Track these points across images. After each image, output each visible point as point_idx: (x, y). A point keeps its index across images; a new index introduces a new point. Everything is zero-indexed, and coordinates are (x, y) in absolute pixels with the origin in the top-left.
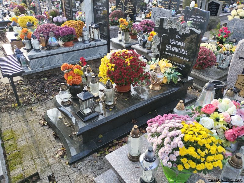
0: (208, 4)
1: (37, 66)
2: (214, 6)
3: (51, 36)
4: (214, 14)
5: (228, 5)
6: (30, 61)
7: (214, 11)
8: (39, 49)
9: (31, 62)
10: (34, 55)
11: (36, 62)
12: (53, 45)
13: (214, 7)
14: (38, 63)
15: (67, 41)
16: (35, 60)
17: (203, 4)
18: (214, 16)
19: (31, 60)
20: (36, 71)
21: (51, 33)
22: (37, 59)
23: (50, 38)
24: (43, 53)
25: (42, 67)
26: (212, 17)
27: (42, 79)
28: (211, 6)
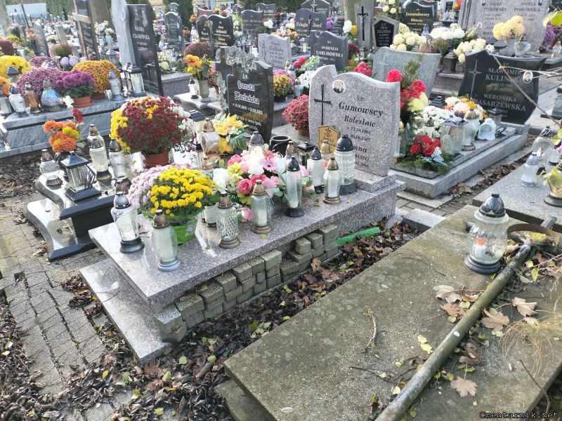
0: (375, 26)
1: (22, 143)
2: (385, 29)
3: (47, 88)
4: (386, 44)
6: (8, 133)
7: (386, 38)
8: (25, 112)
9: (10, 134)
10: (15, 122)
11: (20, 134)
12: (51, 104)
13: (385, 31)
14: (24, 137)
15: (79, 97)
16: (17, 131)
19: (10, 131)
20: (19, 150)
21: (46, 82)
22: (22, 129)
23: (44, 92)
24: (31, 119)
25: (32, 144)
26: (384, 50)
27: (32, 165)
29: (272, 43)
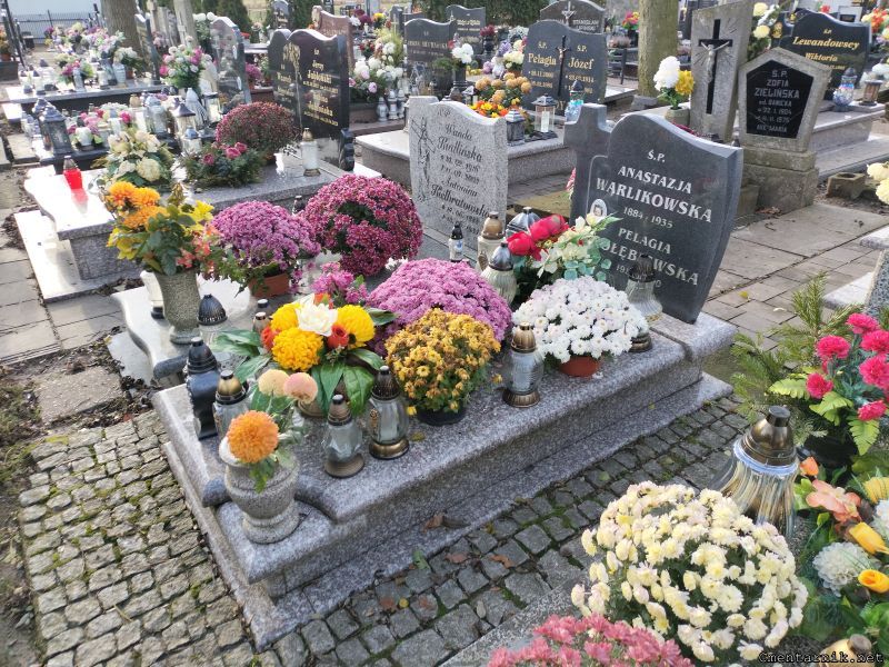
0: (749, 75)
2: (780, 87)
4: (780, 129)
5: (850, 75)
7: (782, 111)
13: (779, 93)
17: (721, 73)
18: (780, 139)
26: (771, 144)
28: (763, 85)
29: (448, 129)
